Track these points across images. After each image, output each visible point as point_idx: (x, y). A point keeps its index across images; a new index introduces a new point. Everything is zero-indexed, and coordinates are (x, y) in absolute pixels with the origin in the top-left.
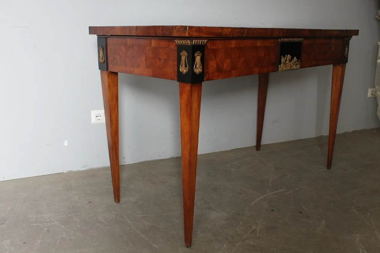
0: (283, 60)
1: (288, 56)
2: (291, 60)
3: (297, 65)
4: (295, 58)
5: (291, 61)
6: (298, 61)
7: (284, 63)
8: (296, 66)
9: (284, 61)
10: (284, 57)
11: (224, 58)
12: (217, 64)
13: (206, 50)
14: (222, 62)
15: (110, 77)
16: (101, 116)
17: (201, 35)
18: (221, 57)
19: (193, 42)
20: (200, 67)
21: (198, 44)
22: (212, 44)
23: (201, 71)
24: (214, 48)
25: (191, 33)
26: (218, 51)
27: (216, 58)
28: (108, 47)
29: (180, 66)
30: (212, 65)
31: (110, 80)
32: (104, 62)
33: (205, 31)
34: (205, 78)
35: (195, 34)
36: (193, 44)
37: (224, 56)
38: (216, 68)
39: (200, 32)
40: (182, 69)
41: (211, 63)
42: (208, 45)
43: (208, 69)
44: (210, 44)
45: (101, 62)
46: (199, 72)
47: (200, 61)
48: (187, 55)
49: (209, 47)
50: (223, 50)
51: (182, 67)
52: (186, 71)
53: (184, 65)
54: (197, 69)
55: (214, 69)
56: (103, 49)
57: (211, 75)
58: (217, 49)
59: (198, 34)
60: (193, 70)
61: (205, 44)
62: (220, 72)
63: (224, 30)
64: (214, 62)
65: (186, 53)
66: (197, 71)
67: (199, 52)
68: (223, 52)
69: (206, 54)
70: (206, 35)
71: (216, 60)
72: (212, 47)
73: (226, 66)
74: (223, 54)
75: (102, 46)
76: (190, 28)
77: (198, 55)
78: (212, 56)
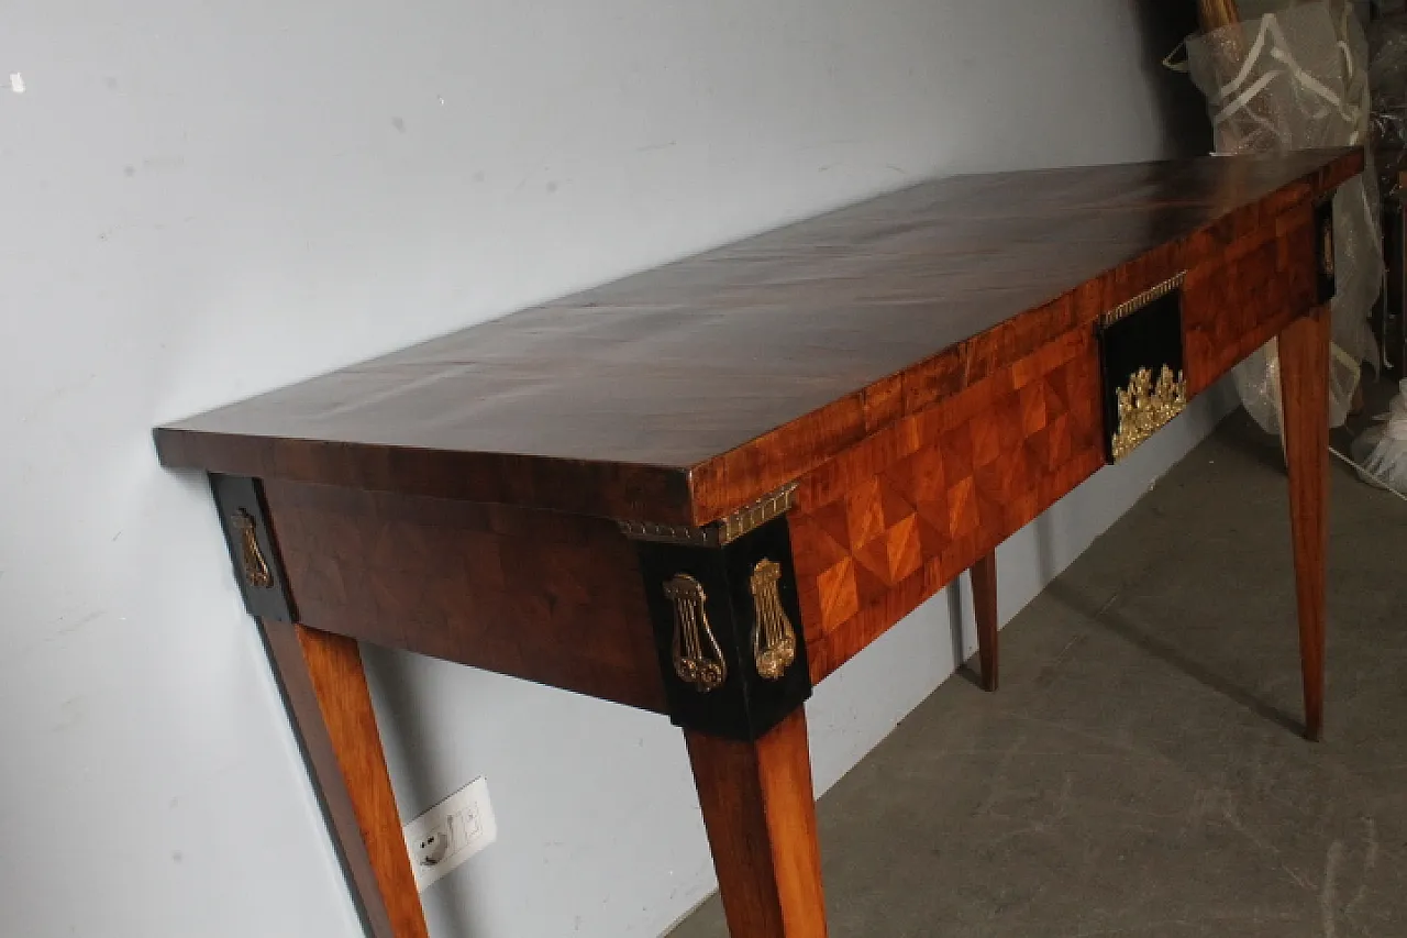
0: (1123, 405)
1: (1140, 376)
2: (1150, 387)
3: (1175, 395)
4: (1166, 372)
5: (1150, 392)
6: (1175, 379)
7: (1129, 416)
8: (1172, 403)
9: (1129, 408)
10: (1125, 389)
11: (882, 524)
12: (859, 569)
13: (792, 530)
14: (878, 548)
15: (316, 645)
16: (431, 841)
17: (767, 483)
18: (872, 528)
19: (728, 529)
20: (785, 638)
21: (753, 524)
22: (819, 487)
23: (791, 652)
24: (830, 499)
25: (714, 499)
26: (850, 504)
27: (848, 547)
28: (275, 517)
29: (677, 653)
30: (837, 585)
31: (319, 658)
32: (271, 583)
33: (780, 455)
34: (814, 669)
35: (734, 494)
36: (728, 536)
37: (881, 516)
38: (855, 596)
39: (756, 472)
40: (686, 665)
41: (831, 579)
42: (803, 497)
43: (821, 622)
44: (808, 492)
45: (256, 583)
46: (783, 665)
47: (779, 608)
48: (703, 596)
49: (806, 508)
50: (874, 487)
51: (684, 654)
52: (715, 681)
53: (693, 645)
54: (770, 655)
55: (848, 603)
56: (254, 524)
57: (837, 642)
58: (846, 497)
59: (749, 488)
60: (756, 670)
61: (787, 507)
62: (874, 603)
63: (870, 405)
64: (842, 567)
65: (699, 587)
66: (771, 665)
67: (765, 562)
68: (875, 499)
69: (795, 551)
70: (790, 471)
71: (850, 554)
72: (821, 503)
73: (899, 557)
74: (877, 506)
75: (243, 510)
76: (705, 473)
77: (764, 584)
78: (831, 544)
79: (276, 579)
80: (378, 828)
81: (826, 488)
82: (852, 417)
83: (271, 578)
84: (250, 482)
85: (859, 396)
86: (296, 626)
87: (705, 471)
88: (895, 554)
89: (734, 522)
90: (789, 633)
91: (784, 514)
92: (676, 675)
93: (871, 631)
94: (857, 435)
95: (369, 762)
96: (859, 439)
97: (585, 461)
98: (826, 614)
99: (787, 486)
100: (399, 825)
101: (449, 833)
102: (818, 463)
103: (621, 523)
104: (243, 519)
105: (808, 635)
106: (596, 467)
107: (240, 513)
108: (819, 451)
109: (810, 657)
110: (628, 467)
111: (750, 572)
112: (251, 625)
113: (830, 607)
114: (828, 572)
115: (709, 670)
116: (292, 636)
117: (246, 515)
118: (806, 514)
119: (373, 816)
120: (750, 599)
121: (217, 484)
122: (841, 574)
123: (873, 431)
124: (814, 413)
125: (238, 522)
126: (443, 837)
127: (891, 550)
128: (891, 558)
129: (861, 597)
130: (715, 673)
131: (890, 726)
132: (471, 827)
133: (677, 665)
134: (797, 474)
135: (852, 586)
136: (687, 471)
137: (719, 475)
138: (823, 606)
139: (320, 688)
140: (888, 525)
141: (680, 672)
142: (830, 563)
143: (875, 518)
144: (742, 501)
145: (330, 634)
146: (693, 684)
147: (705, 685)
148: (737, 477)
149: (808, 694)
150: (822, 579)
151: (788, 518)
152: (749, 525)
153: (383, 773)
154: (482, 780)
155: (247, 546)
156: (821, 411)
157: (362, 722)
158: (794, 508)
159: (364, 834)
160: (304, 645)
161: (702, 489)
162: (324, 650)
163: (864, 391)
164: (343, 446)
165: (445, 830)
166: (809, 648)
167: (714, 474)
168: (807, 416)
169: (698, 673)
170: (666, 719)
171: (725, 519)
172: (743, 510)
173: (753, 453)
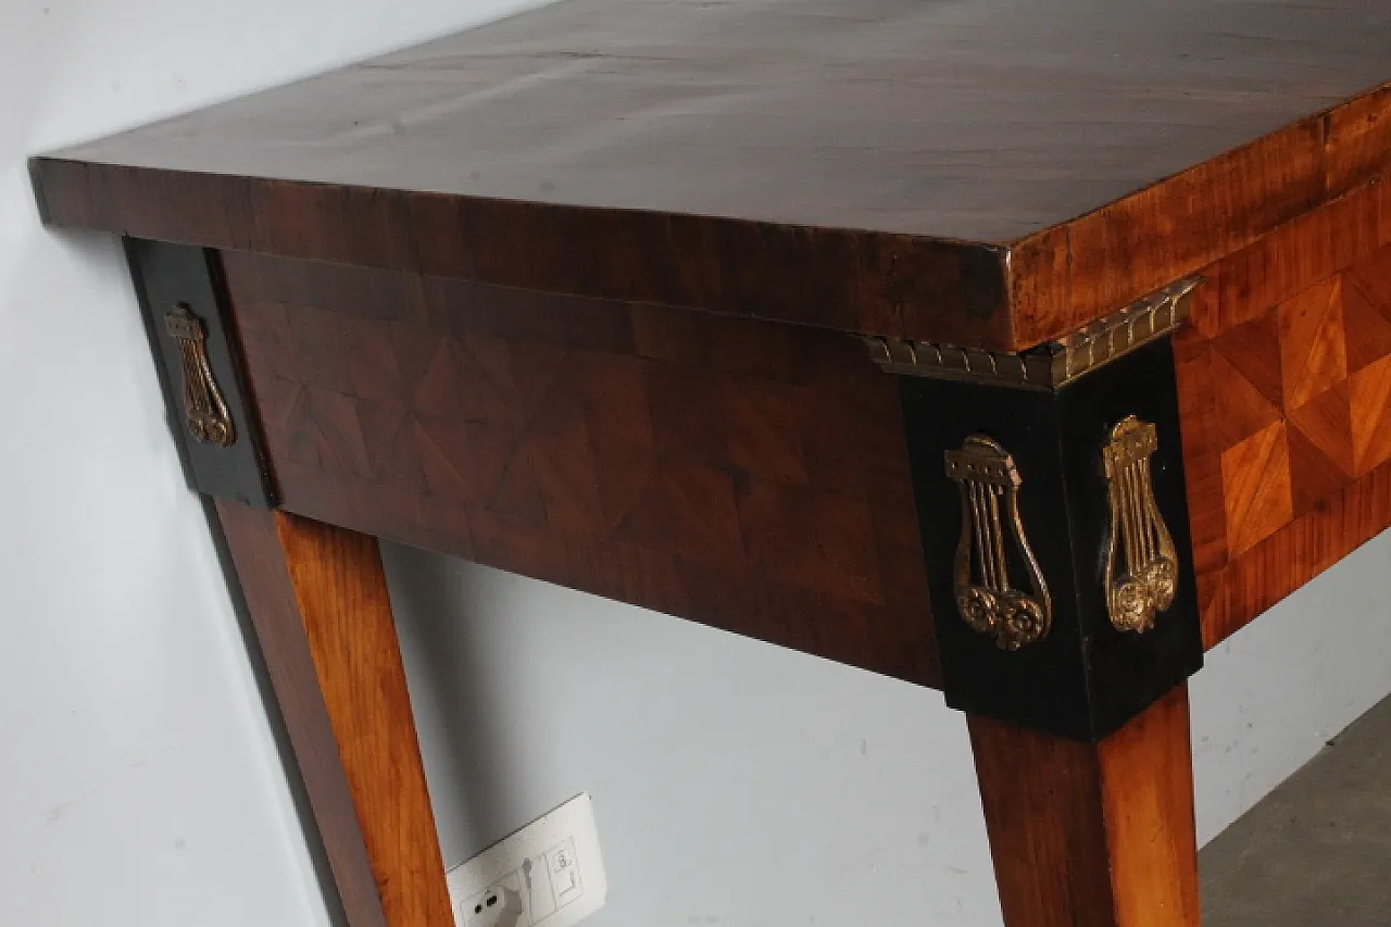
11: (1342, 362)
12: (1296, 443)
13: (1181, 367)
14: (1334, 408)
15: (308, 547)
16: (492, 901)
17: (1143, 278)
18: (1323, 372)
19: (1069, 361)
20: (1160, 560)
21: (1113, 352)
22: (1232, 293)
23: (1169, 587)
24: (1249, 317)
25: (1050, 303)
26: (1287, 326)
27: (1278, 403)
28: (244, 323)
29: (963, 579)
30: (1255, 471)
31: (313, 571)
32: (233, 437)
33: (1167, 226)
34: (1208, 620)
35: (1081, 296)
36: (1068, 371)
37: (1341, 349)
38: (1288, 492)
39: (1124, 258)
40: (979, 600)
41: (1244, 460)
42: (1203, 309)
43: (1224, 535)
44: (1212, 300)
45: (207, 436)
46: (1154, 607)
47: (1149, 505)
48: (1016, 478)
49: (1208, 329)
50: (1333, 294)
51: (976, 580)
52: (1032, 629)
53: (994, 563)
54: (1133, 588)
55: (1274, 503)
56: (205, 332)
57: (1251, 573)
58: (1281, 311)
59: (1109, 286)
60: (1104, 612)
61: (1173, 325)
62: (1321, 507)
63: (1336, 141)
64: (1266, 438)
65: (1009, 462)
66: (1132, 608)
67: (1130, 422)
68: (1332, 318)
69: (1185, 404)
70: (1185, 258)
71: (1283, 415)
72: (1234, 319)
73: (1372, 424)
74: (1336, 332)
75: (185, 306)
76: (1035, 254)
77: (1127, 461)
78: (1249, 397)
79: (242, 428)
80: (405, 874)
81: (1244, 294)
82: (1301, 163)
83: (233, 425)
84: (202, 259)
85: (1317, 126)
86: (276, 512)
87: (1035, 253)
88: (1364, 419)
89: (1079, 349)
90: (1167, 552)
91: (1168, 337)
92: (958, 616)
93: (1314, 560)
94: (1309, 197)
95: (394, 760)
96: (1310, 205)
97: (816, 229)
98: (1235, 520)
99: (1176, 287)
100: (442, 870)
101: (524, 890)
102: (1235, 247)
103: (873, 344)
104: (184, 322)
105: (1200, 557)
106: (834, 240)
107: (182, 311)
108: (1238, 222)
109: (1201, 600)
110: (892, 240)
111: (1104, 439)
112: (192, 512)
113: (1241, 509)
114: (1242, 445)
115: (1020, 611)
116: (264, 531)
117: (191, 315)
118: (1207, 342)
119: (398, 854)
120: (1102, 487)
121: (141, 261)
122: (1264, 453)
123: (1340, 189)
124: (1233, 155)
125: (178, 329)
126: (514, 896)
127: (1356, 412)
128: (1355, 426)
129: (1299, 497)
130: (1033, 618)
131: (1314, 747)
132: (562, 881)
133: (962, 600)
134: (1195, 265)
135: (1283, 474)
136: (1005, 250)
137: (1060, 258)
138: (1229, 505)
139: (314, 625)
140: (1353, 367)
141: (969, 614)
142: (1246, 430)
143: (1330, 353)
144: (1096, 312)
145: (333, 528)
146: (989, 637)
147: (1012, 637)
148: (1091, 265)
149: (1197, 664)
150: (1230, 457)
151: (1175, 344)
152: (1106, 354)
153: (418, 777)
154: (584, 797)
155: (191, 367)
156: (1246, 149)
157: (383, 687)
158: (1186, 325)
159: (380, 882)
160: (288, 548)
161: (1028, 284)
162: (322, 558)
163: (1326, 116)
164: (377, 195)
165: (518, 882)
166: (1200, 581)
167: (1051, 256)
168: (1219, 160)
169: (1001, 615)
170: (939, 696)
171: (1063, 341)
172: (1096, 326)
173: (1120, 222)
